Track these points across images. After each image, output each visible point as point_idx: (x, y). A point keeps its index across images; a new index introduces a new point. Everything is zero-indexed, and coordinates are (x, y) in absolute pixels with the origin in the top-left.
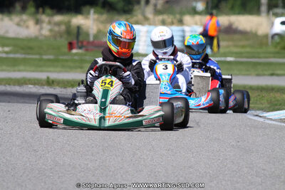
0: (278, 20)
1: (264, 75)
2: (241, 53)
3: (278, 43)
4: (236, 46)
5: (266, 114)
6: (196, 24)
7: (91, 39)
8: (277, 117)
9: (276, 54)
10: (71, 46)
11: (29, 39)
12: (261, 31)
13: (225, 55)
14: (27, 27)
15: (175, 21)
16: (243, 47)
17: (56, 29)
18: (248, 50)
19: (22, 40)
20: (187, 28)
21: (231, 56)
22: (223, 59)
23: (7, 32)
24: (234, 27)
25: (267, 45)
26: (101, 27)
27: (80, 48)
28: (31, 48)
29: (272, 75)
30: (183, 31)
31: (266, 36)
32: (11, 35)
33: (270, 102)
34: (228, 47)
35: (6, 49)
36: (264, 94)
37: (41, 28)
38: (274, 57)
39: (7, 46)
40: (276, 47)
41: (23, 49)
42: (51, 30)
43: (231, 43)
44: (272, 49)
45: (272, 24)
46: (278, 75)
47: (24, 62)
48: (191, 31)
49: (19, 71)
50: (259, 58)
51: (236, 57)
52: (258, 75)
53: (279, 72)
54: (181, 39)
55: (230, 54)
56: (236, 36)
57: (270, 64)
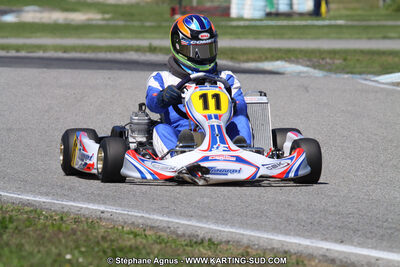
2: (352, 16)
3: (390, 6)
4: (347, 9)
5: (377, 78)
7: (195, 4)
8: (389, 81)
9: (388, 17)
10: (173, 12)
11: (130, 6)
13: (335, 18)
16: (354, 9)
18: (359, 12)
19: (123, 6)
21: (341, 19)
22: (333, 22)
28: (132, 15)
29: (384, 38)
34: (338, 9)
35: (107, 16)
39: (108, 13)
40: (387, 9)
41: (123, 15)
43: (341, 6)
44: (383, 12)
46: (390, 38)
47: (126, 29)
50: (370, 20)
51: (347, 20)
52: (370, 38)
53: (392, 35)
54: (287, 2)
55: (340, 17)
57: (384, 26)
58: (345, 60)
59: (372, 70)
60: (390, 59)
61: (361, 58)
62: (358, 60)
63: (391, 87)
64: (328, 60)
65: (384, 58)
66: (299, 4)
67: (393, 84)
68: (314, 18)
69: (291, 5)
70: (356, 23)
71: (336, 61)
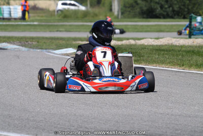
0: (60, 3)
1: (53, 31)
2: (42, 20)
3: (61, 15)
4: (38, 16)
5: (54, 52)
6: (17, 4)
8: (60, 53)
9: (59, 21)
12: (52, 8)
13: (33, 21)
15: (5, 3)
16: (42, 16)
18: (44, 18)
20: (11, 7)
21: (36, 22)
22: (32, 23)
24: (37, 6)
25: (54, 15)
29: (57, 31)
30: (10, 8)
31: (54, 11)
33: (56, 45)
34: (34, 16)
36: (54, 41)
38: (59, 22)
40: (59, 17)
43: (35, 15)
44: (57, 18)
45: (57, 4)
46: (60, 31)
48: (14, 9)
50: (50, 22)
51: (38, 22)
52: (50, 31)
53: (61, 30)
54: (8, 13)
55: (36, 21)
56: (38, 11)
57: (57, 25)
58: (38, 42)
59: (52, 47)
60: (61, 42)
61: (46, 41)
62: (44, 42)
63: (61, 56)
64: (29, 42)
65: (57, 41)
66: (14, 14)
67: (62, 54)
68: (22, 20)
69: (10, 14)
70: (43, 24)
71: (34, 43)
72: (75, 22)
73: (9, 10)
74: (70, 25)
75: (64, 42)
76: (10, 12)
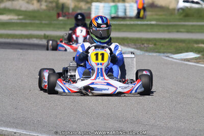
1: (173, 32)
3: (182, 13)
4: (157, 15)
5: (173, 56)
6: (133, 2)
7: (71, 11)
8: (180, 58)
9: (180, 20)
10: (59, 15)
11: (34, 11)
12: (172, 6)
13: (151, 20)
14: (33, 4)
16: (161, 15)
17: (50, 5)
18: (163, 17)
19: (30, 12)
20: (127, 5)
22: (149, 23)
23: (21, 7)
26: (77, 3)
27: (64, 16)
29: (178, 32)
30: (125, 6)
31: (174, 9)
32: (23, 9)
33: (176, 48)
35: (21, 17)
36: (172, 43)
37: (41, 5)
38: (179, 22)
39: (21, 15)
40: (180, 15)
41: (30, 17)
42: (46, 6)
43: (153, 13)
44: (177, 17)
45: (178, 2)
46: (181, 32)
47: (31, 25)
48: (130, 6)
49: (28, 30)
50: (170, 22)
51: (156, 21)
52: (169, 32)
58: (155, 45)
59: (170, 51)
60: (181, 45)
61: (164, 44)
62: (162, 45)
63: (181, 62)
64: (146, 45)
65: (177, 44)
66: (130, 12)
67: (182, 60)
69: (125, 12)
70: (162, 23)
71: (150, 46)
72: (198, 22)
73: (124, 8)
74: (192, 26)
75: (184, 45)
76: (125, 10)
